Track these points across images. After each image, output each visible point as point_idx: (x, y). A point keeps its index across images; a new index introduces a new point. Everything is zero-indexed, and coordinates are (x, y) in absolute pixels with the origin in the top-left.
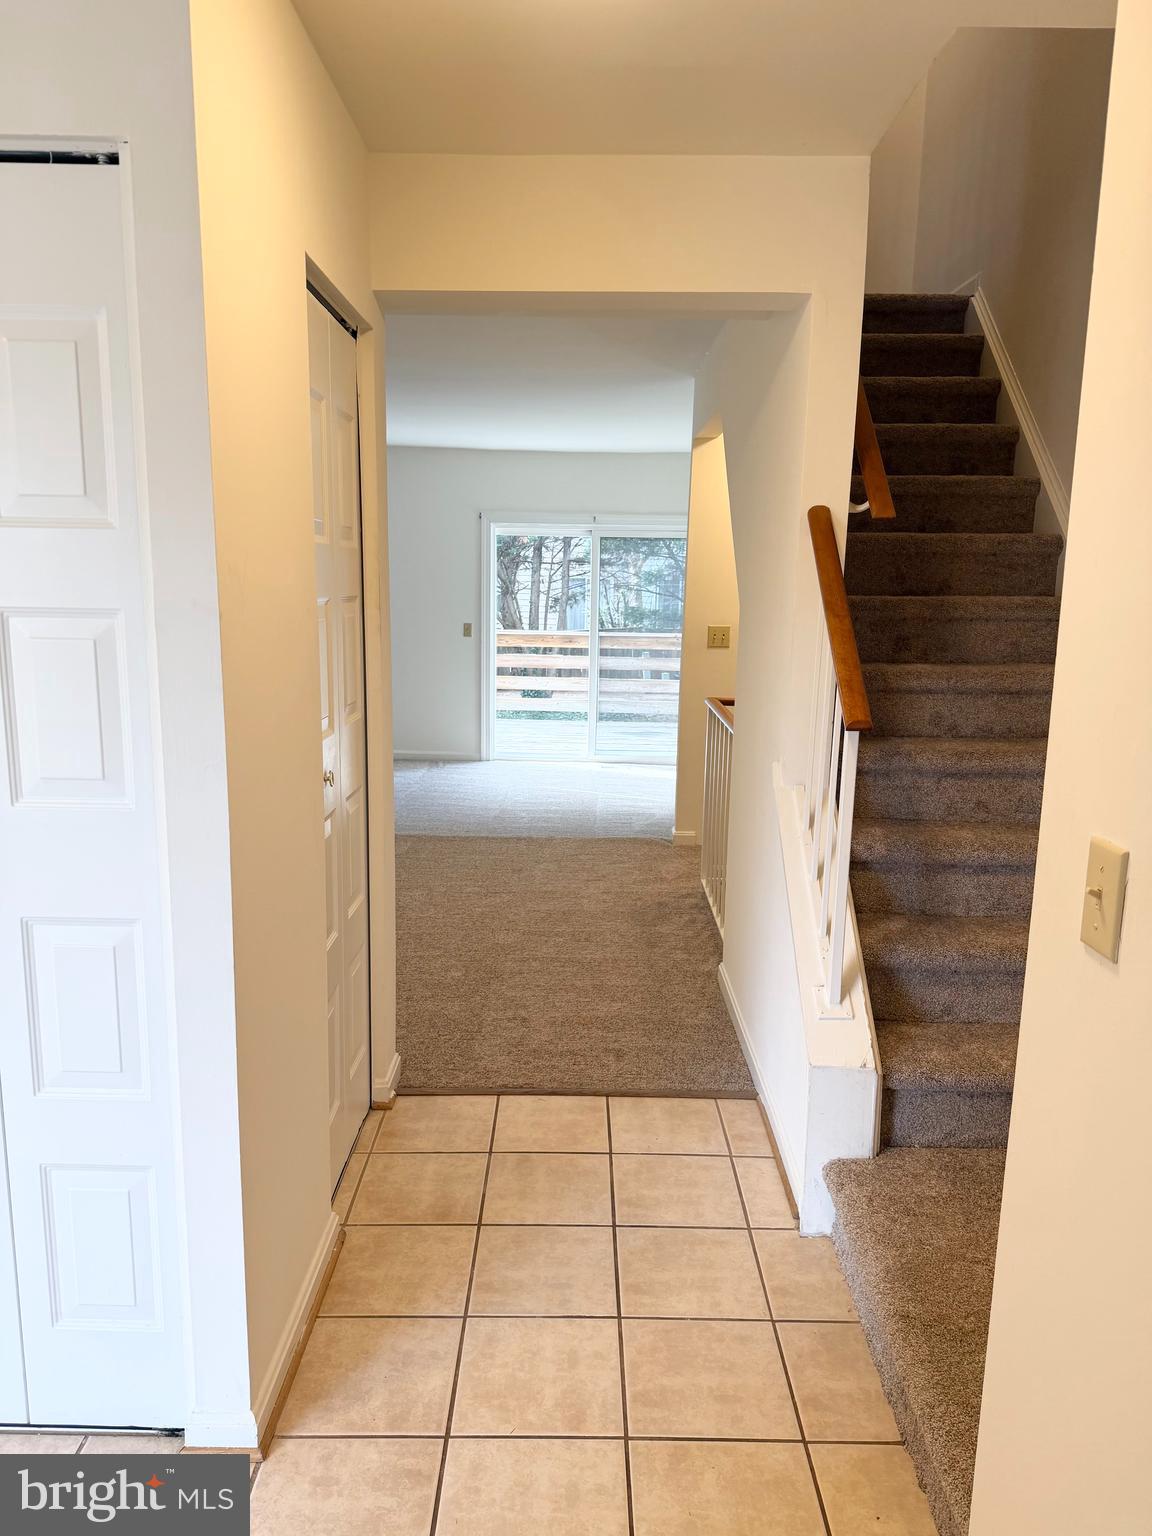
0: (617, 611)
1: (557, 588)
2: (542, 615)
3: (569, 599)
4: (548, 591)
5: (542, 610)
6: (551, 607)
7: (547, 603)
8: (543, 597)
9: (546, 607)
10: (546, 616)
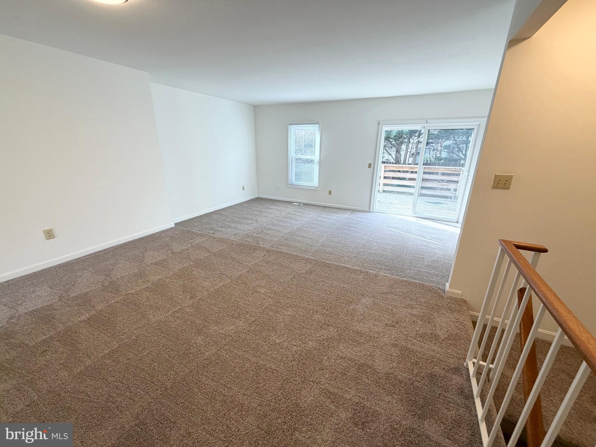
0: (433, 157)
1: (414, 151)
2: (408, 158)
3: (417, 154)
4: (411, 151)
5: (408, 157)
6: (411, 156)
7: (410, 155)
8: (409, 153)
9: (409, 156)
10: (409, 158)
